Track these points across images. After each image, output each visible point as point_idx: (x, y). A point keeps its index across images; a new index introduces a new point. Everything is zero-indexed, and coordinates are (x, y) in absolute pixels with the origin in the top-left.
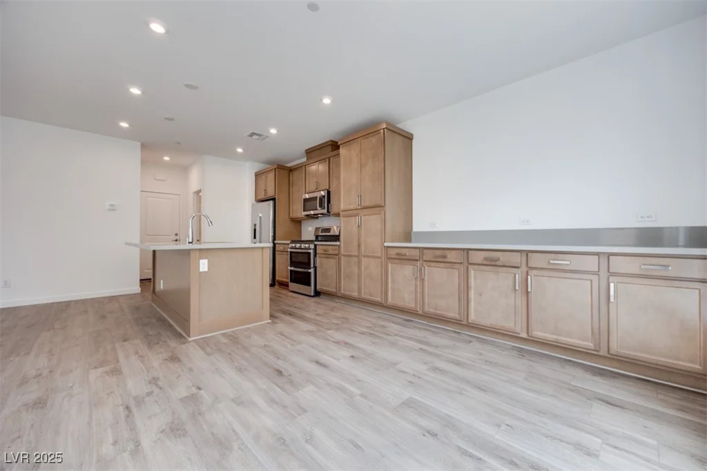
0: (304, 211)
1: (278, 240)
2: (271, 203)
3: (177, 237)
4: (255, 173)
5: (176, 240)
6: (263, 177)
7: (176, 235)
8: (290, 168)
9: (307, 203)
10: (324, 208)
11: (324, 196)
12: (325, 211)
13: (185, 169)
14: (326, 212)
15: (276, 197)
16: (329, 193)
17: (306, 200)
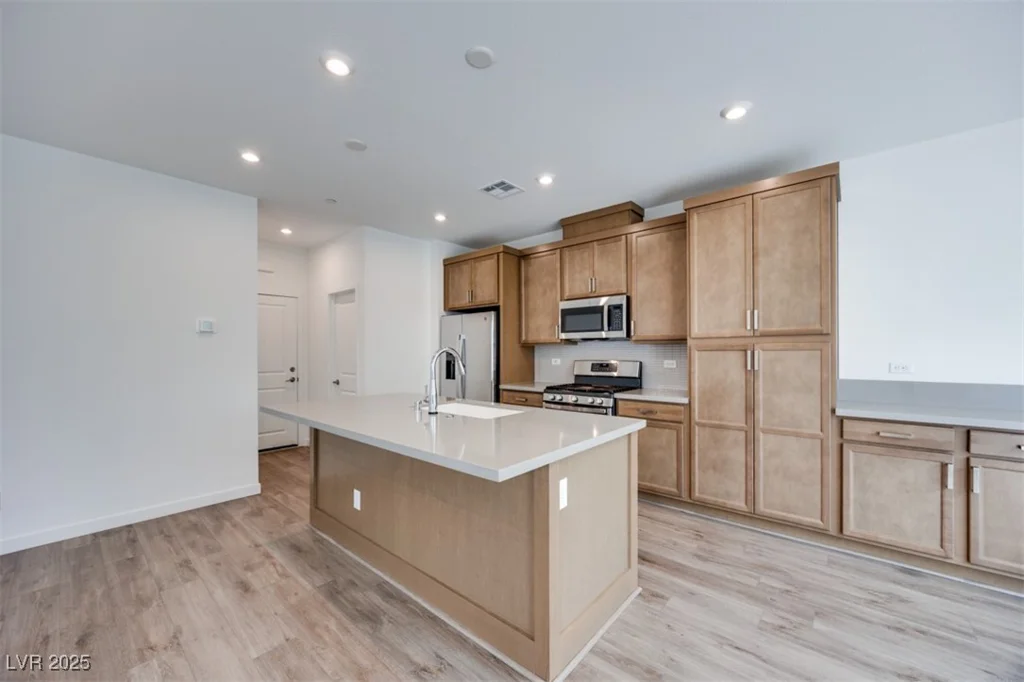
0: (563, 330)
1: (505, 383)
2: (492, 314)
3: (294, 375)
4: (445, 261)
5: (292, 380)
6: (466, 268)
7: (292, 370)
8: (520, 251)
9: (569, 318)
10: (621, 329)
11: (619, 307)
12: (623, 334)
13: (306, 253)
14: (625, 336)
15: (501, 304)
16: (629, 299)
17: (566, 313)
